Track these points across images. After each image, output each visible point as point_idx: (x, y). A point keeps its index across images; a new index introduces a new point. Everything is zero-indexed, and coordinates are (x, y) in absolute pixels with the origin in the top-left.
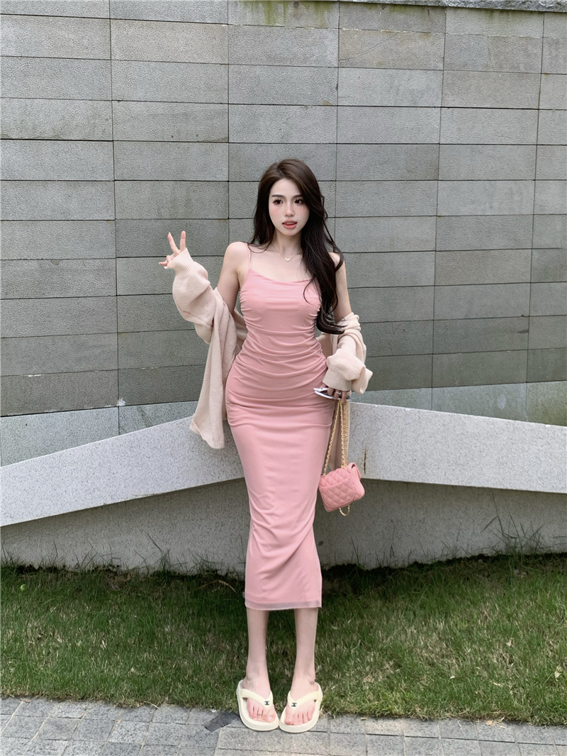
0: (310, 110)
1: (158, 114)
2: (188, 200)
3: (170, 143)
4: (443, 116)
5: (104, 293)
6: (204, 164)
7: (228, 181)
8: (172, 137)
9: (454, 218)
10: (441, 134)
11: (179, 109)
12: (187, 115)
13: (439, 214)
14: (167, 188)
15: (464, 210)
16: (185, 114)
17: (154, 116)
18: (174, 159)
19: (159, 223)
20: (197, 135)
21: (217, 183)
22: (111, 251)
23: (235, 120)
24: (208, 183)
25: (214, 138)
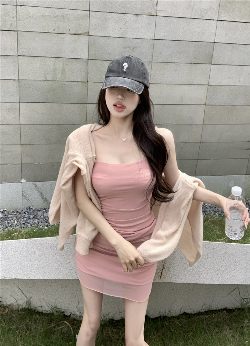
0: (140, 18)
1: (45, 15)
2: (63, 70)
3: (53, 34)
4: (218, 26)
5: (13, 123)
6: (74, 48)
7: (88, 59)
8: (54, 30)
9: (218, 86)
10: (216, 36)
11: (59, 12)
12: (63, 17)
13: (209, 84)
14: (50, 62)
15: (224, 82)
16: (62, 16)
17: (43, 16)
18: (55, 44)
19: (45, 83)
20: (70, 30)
21: (81, 60)
22: (17, 99)
23: (93, 21)
24: (75, 60)
25: (80, 32)
